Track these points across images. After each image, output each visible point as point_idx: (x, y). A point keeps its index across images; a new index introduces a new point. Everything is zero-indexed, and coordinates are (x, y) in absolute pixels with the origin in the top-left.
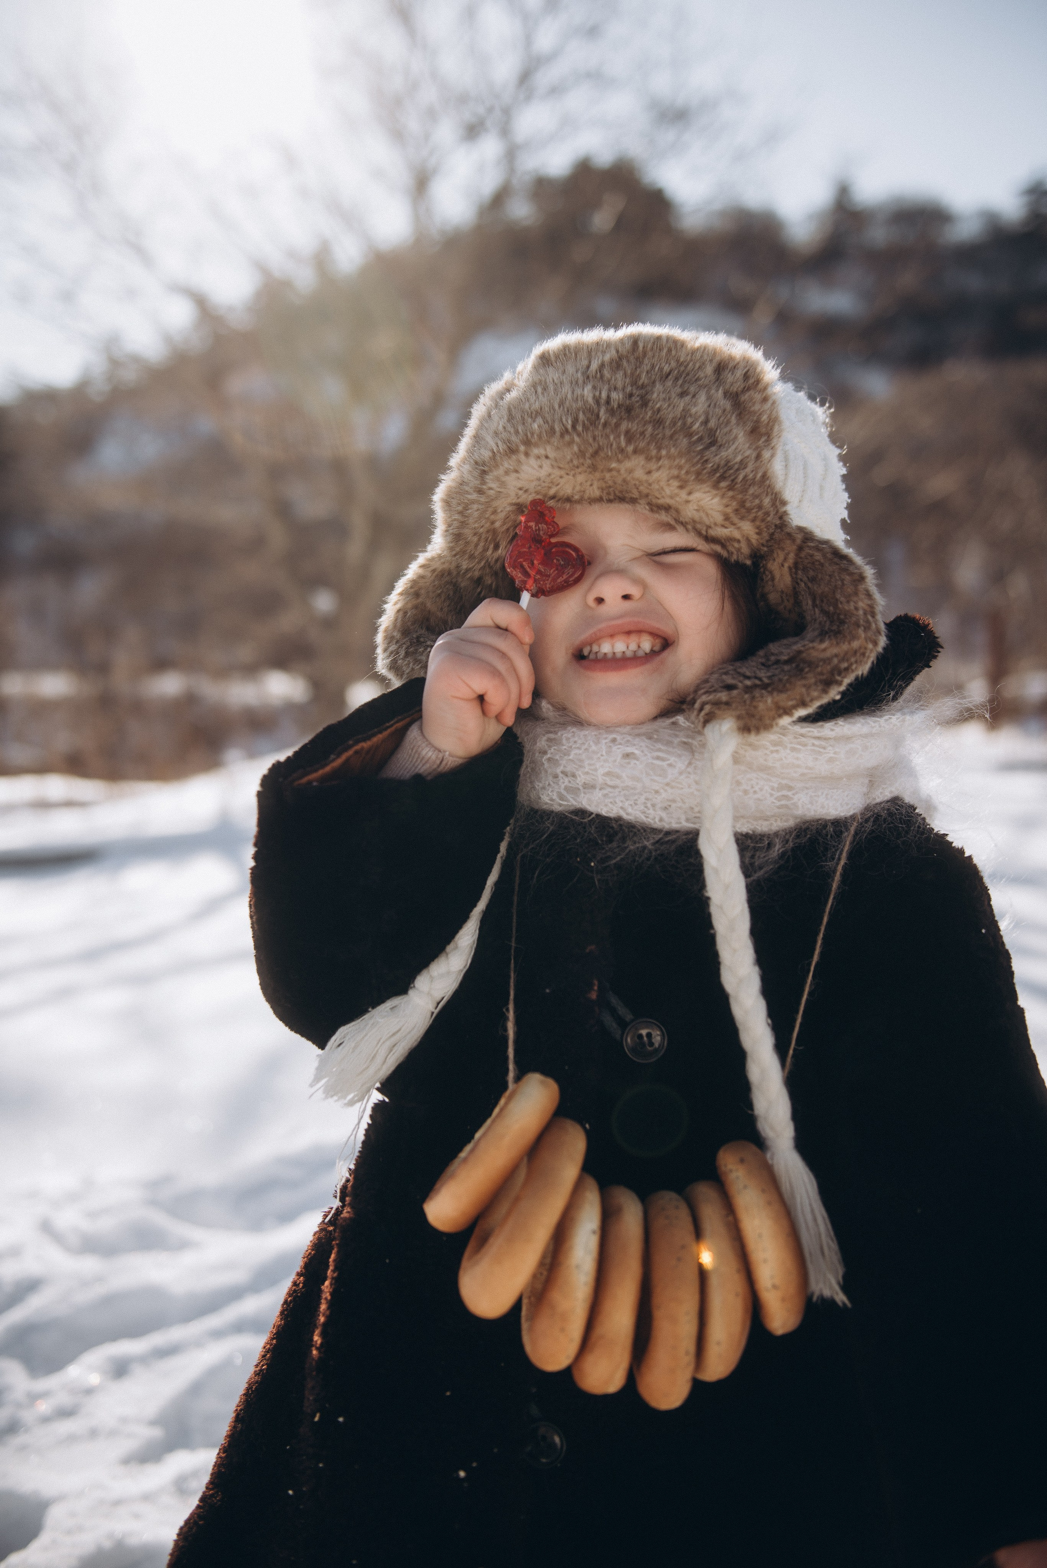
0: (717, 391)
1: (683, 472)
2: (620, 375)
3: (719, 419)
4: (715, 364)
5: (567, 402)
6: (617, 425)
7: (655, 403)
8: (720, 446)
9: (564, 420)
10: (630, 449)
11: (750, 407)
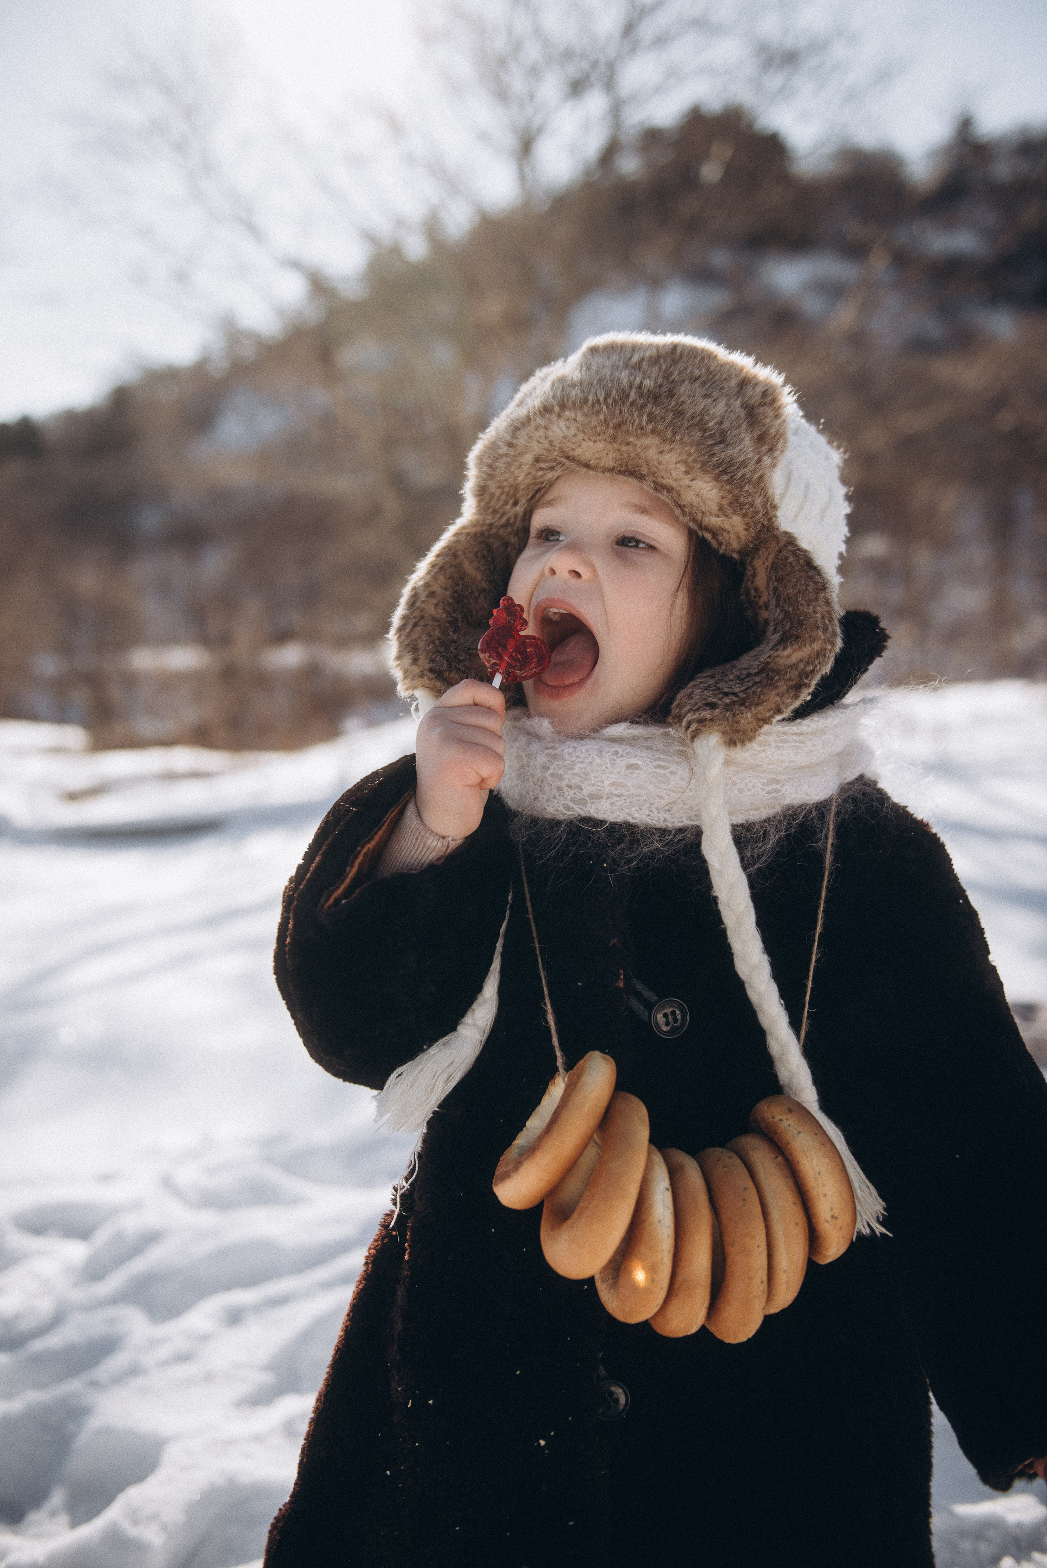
0: (736, 400)
1: (691, 458)
2: (655, 369)
3: (731, 424)
4: (739, 379)
5: (605, 381)
6: (643, 407)
7: (680, 397)
8: (728, 445)
9: (598, 393)
10: (650, 427)
11: (761, 420)
